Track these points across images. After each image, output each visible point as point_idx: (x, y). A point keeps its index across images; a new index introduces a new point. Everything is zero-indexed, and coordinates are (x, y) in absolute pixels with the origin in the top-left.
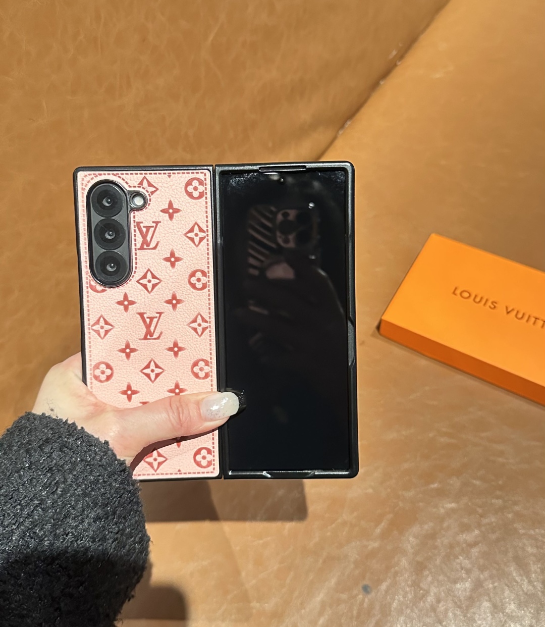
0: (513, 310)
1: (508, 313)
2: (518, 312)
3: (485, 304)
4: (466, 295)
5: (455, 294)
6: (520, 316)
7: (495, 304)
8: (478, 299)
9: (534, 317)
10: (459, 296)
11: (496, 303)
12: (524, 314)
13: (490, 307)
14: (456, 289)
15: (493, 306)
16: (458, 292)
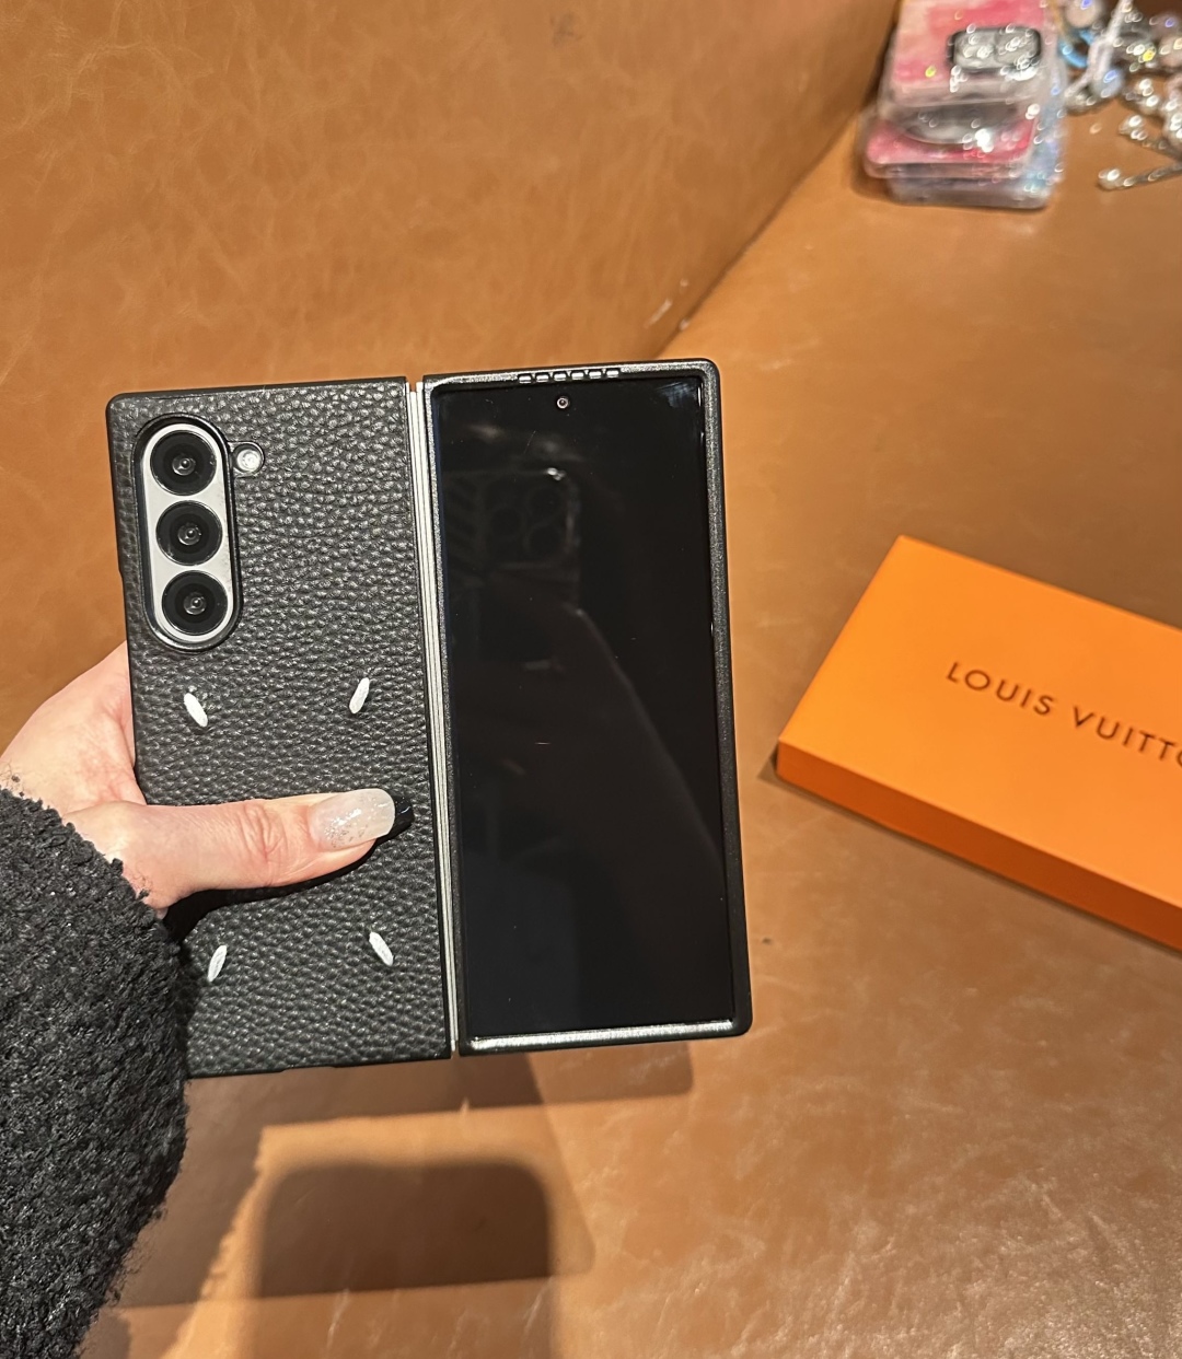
0: (1091, 715)
1: (1079, 723)
2: (1103, 720)
3: (1024, 704)
4: (979, 680)
5: (954, 680)
6: (1107, 731)
7: (1047, 701)
8: (1006, 693)
9: (1142, 732)
10: (962, 683)
11: (1050, 699)
12: (1117, 726)
13: (1036, 709)
14: (955, 666)
15: (1043, 709)
16: (960, 674)
